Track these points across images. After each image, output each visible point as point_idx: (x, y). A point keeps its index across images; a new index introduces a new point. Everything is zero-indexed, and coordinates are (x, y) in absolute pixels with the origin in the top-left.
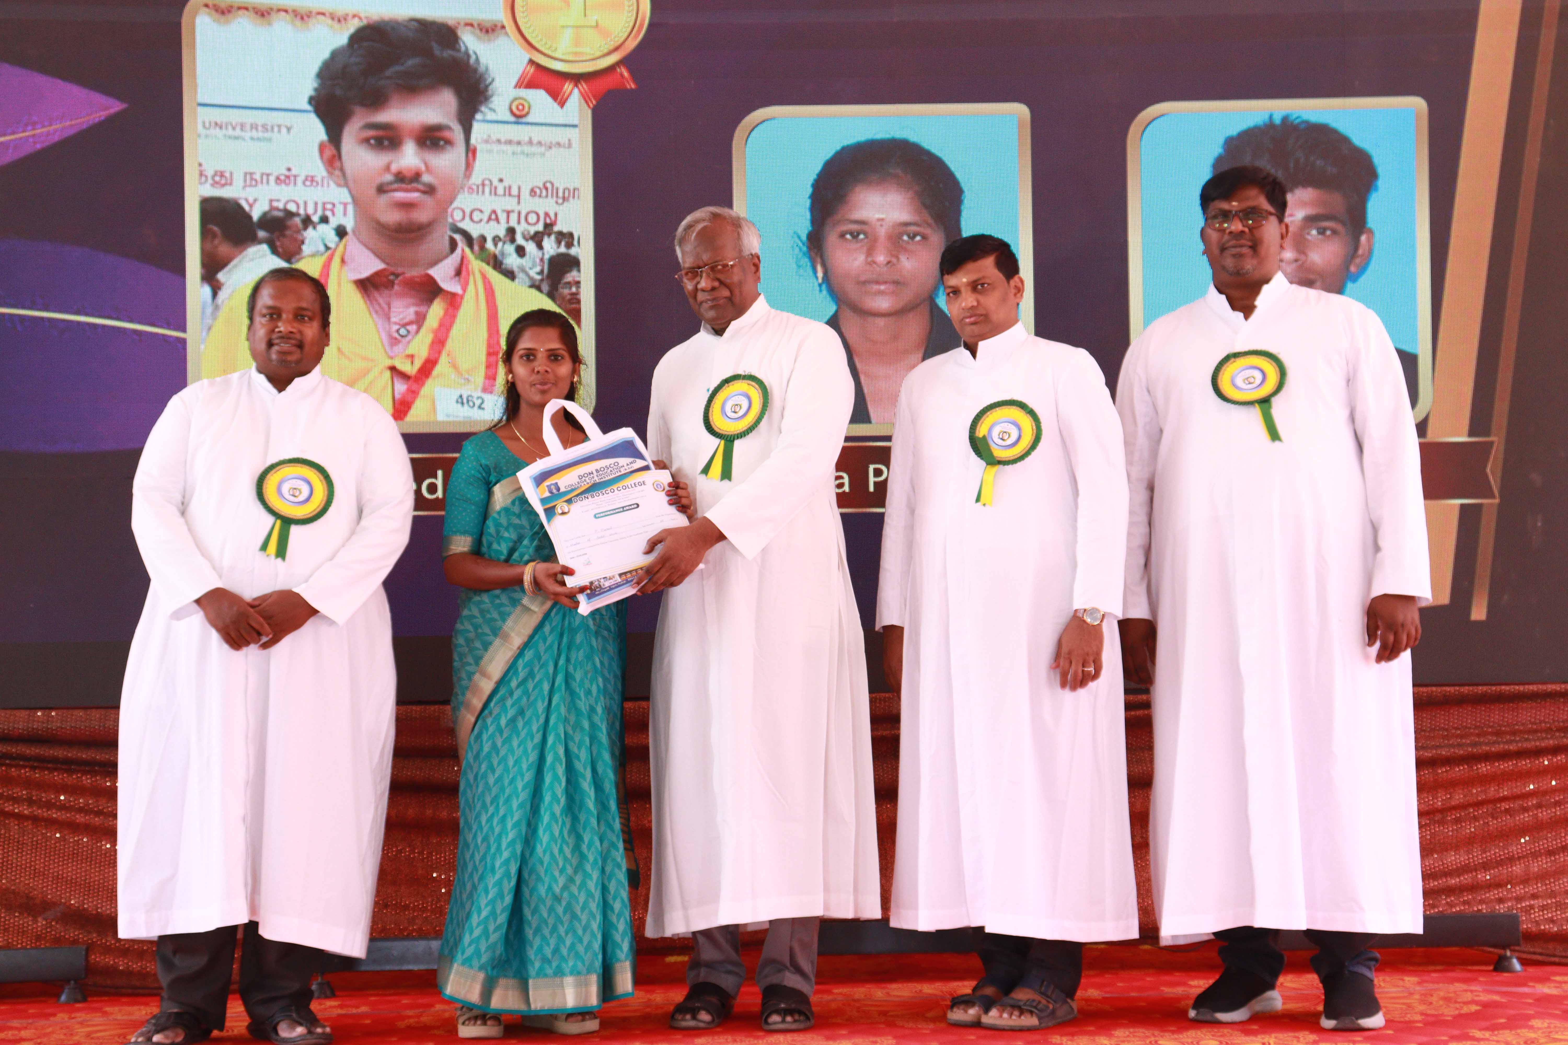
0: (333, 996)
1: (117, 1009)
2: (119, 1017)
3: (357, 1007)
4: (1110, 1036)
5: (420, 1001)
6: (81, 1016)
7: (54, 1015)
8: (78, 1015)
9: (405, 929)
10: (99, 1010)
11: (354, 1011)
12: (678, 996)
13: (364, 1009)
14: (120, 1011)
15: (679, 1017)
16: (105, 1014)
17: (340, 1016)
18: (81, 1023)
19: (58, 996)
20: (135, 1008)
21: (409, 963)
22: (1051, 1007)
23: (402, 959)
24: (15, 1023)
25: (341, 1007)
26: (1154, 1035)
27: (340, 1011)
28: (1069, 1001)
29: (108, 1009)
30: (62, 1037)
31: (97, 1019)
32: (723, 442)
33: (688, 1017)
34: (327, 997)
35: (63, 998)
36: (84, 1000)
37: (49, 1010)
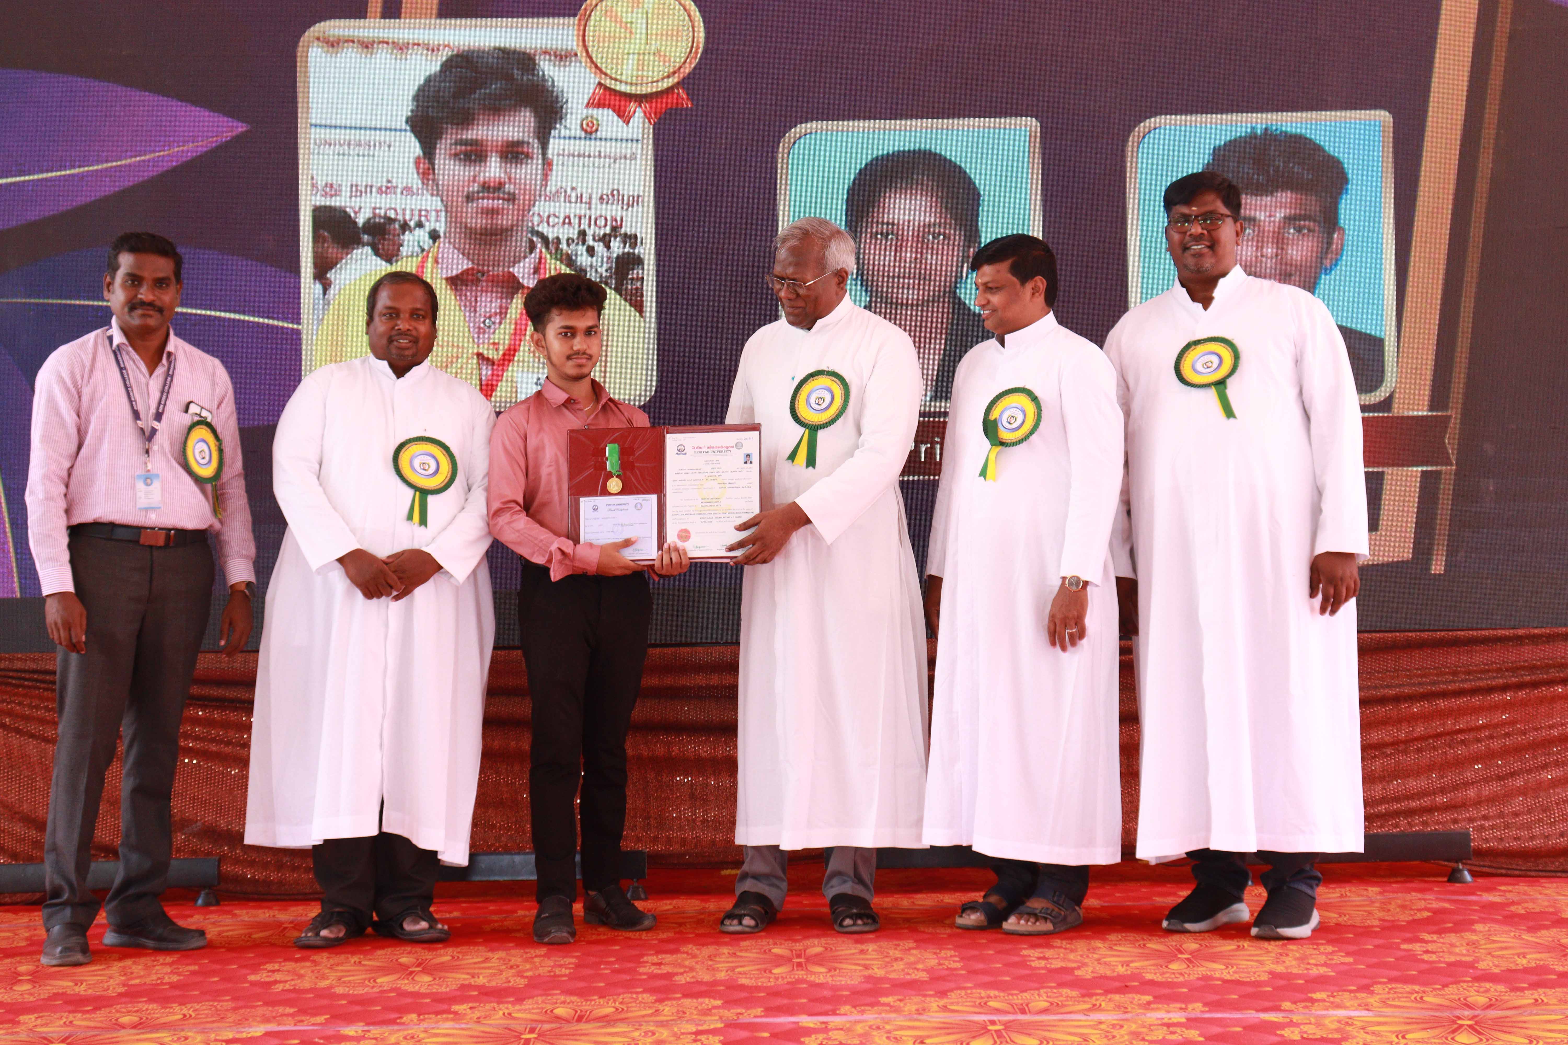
1: (244, 911)
2: (246, 919)
3: (450, 912)
4: (1104, 940)
5: (505, 908)
6: (214, 917)
7: (191, 916)
8: (211, 916)
9: (492, 845)
10: (229, 912)
11: (447, 916)
12: (728, 904)
13: (455, 914)
14: (247, 913)
15: (727, 922)
16: (235, 915)
18: (214, 923)
19: (195, 900)
20: (260, 911)
21: (498, 874)
22: (1063, 913)
26: (1144, 940)
28: (1077, 908)
29: (237, 912)
31: (227, 920)
32: (807, 431)
33: (735, 922)
35: (199, 901)
36: (218, 904)
37: (187, 912)
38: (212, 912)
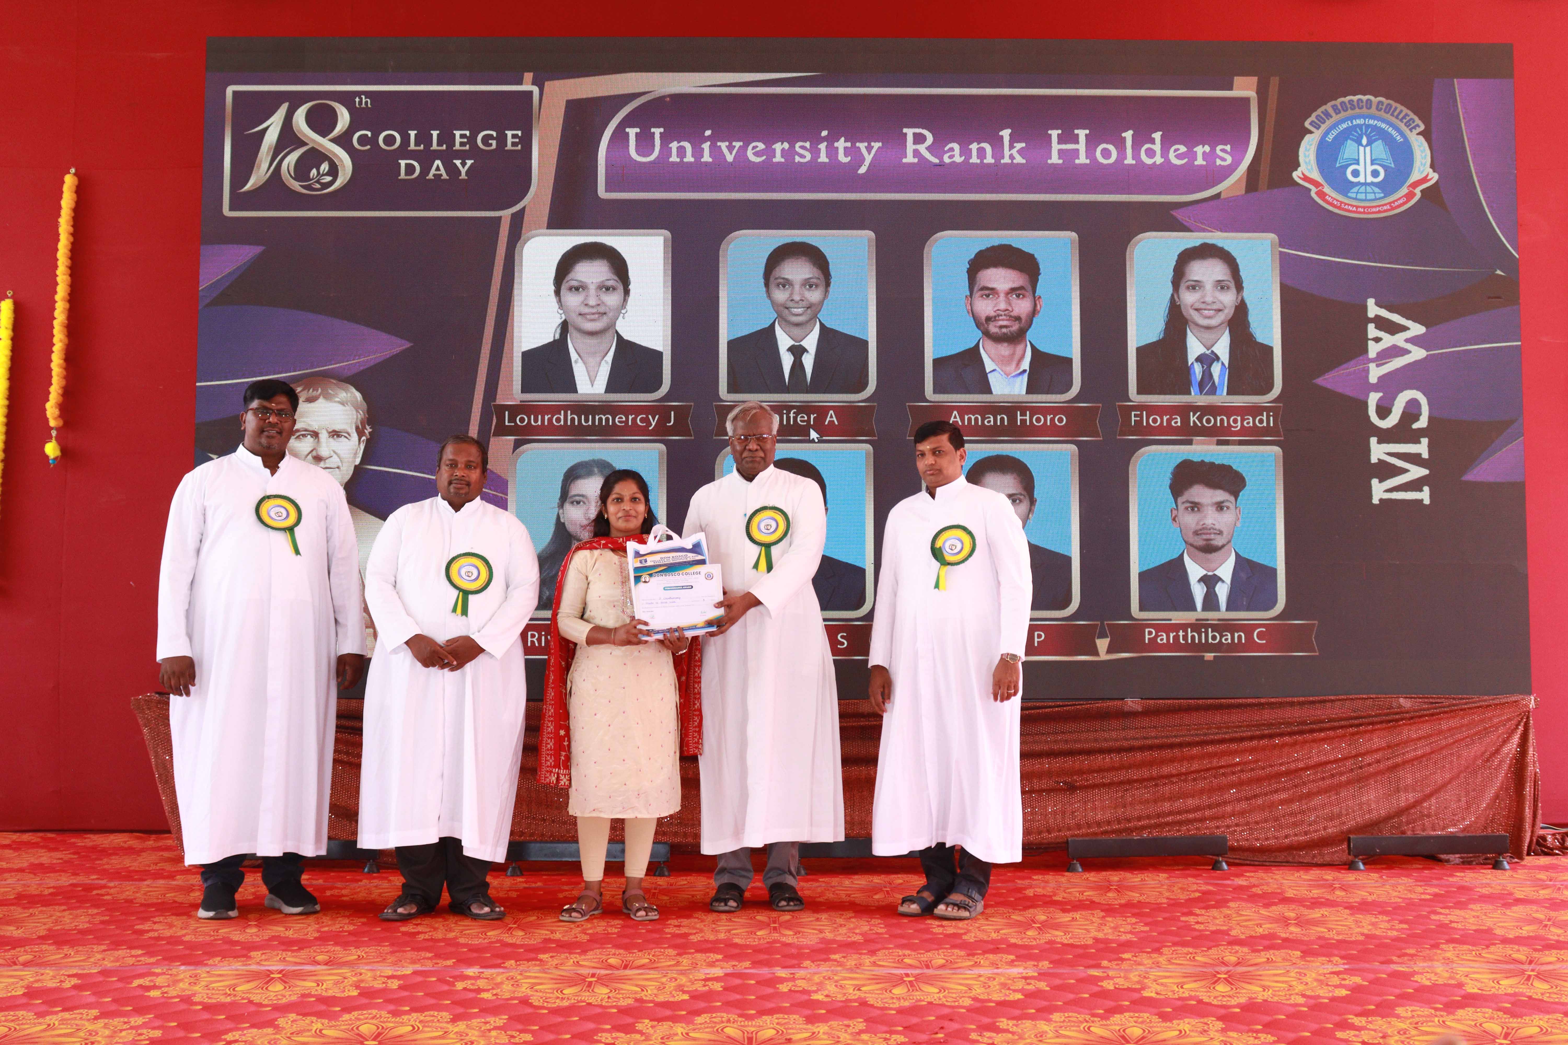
0: (522, 875)
3: (536, 883)
5: (573, 880)
6: (376, 882)
7: (361, 881)
8: (374, 880)
10: (386, 878)
11: (534, 885)
13: (539, 884)
15: (716, 903)
17: (525, 888)
21: (566, 857)
23: (563, 854)
24: (339, 885)
25: (526, 882)
27: (525, 885)
30: (365, 895)
32: (762, 548)
33: (722, 904)
34: (518, 876)
35: (366, 870)
37: (358, 878)
38: (374, 878)
